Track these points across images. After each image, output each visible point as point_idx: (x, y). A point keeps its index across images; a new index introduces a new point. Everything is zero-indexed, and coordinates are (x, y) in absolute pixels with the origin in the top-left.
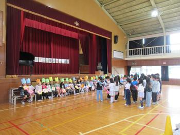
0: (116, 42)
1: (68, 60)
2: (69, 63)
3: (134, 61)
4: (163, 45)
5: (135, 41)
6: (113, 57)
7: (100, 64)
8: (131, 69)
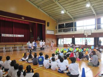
0: (48, 26)
1: (23, 35)
2: (23, 37)
3: (60, 35)
4: (73, 27)
5: (61, 24)
6: (46, 33)
7: (38, 37)
8: (59, 40)
